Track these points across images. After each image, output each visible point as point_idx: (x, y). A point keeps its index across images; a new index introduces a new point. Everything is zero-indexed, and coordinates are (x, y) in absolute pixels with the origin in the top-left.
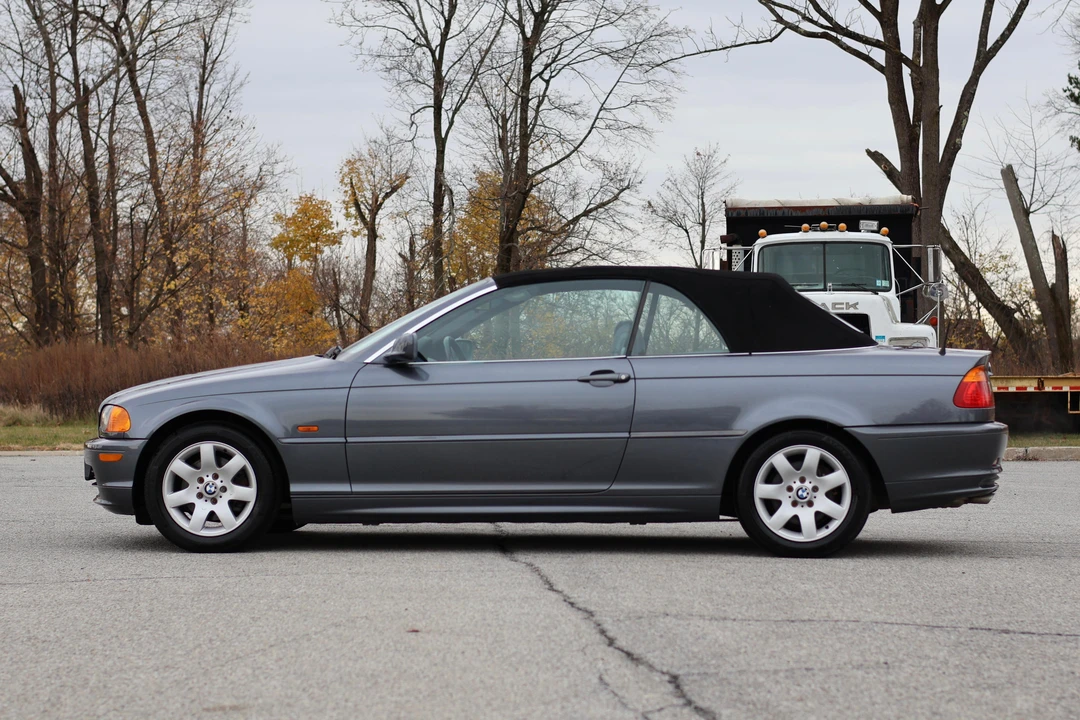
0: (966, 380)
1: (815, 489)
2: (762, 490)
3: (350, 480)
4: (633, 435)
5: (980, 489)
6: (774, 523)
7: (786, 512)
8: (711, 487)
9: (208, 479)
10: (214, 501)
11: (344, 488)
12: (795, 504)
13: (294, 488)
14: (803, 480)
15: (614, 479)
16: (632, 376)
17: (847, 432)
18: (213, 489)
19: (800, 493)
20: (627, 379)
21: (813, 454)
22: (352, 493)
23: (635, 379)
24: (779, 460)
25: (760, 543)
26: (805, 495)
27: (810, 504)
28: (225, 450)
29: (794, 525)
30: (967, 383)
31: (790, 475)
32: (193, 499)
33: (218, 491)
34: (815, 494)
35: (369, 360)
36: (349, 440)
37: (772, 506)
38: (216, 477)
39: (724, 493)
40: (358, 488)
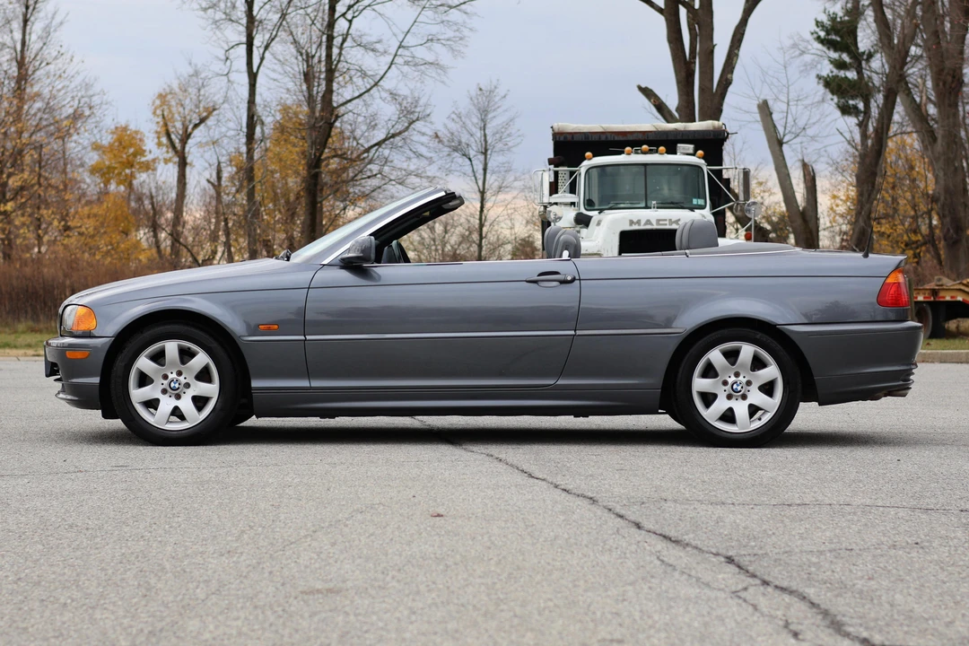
0: (888, 281)
1: (749, 383)
2: (700, 384)
3: (309, 376)
4: (578, 332)
5: (901, 383)
6: (711, 414)
7: (721, 405)
8: (653, 382)
9: (173, 376)
10: (178, 397)
11: (304, 383)
12: (729, 397)
13: (255, 384)
14: (737, 375)
15: (560, 375)
16: (577, 278)
17: (779, 330)
18: (177, 386)
19: (735, 386)
20: (573, 280)
21: (747, 351)
22: (311, 388)
23: (580, 280)
24: (715, 356)
25: (697, 434)
26: (739, 388)
27: (744, 397)
28: (189, 348)
29: (729, 416)
30: (889, 284)
31: (725, 370)
32: (158, 395)
33: (181, 387)
34: (749, 388)
35: (325, 262)
36: (308, 337)
37: (708, 399)
38: (179, 373)
39: (663, 388)
40: (316, 383)
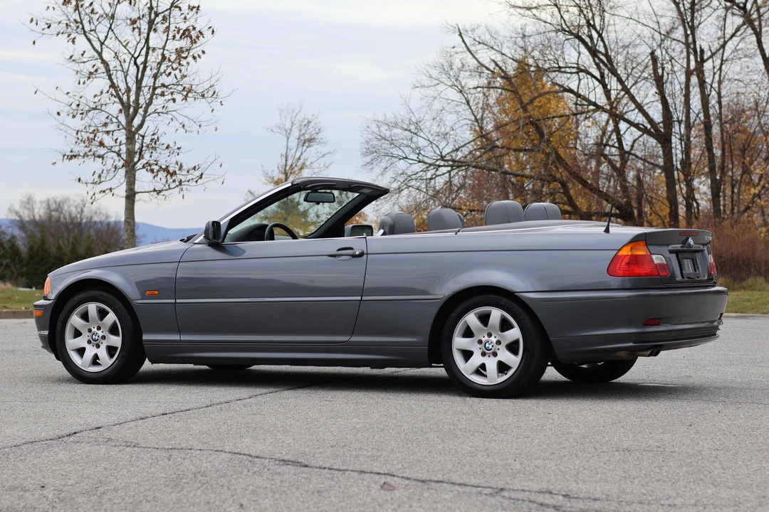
0: (621, 253)
1: (499, 343)
2: (459, 342)
3: (180, 332)
4: (364, 298)
5: (631, 344)
6: (466, 368)
7: (477, 360)
8: (417, 340)
9: (94, 330)
10: (98, 346)
11: (176, 337)
12: (484, 354)
13: (145, 337)
14: (490, 335)
15: (352, 334)
16: (365, 252)
17: (516, 296)
18: (97, 338)
19: (487, 345)
20: (361, 255)
21: (496, 314)
22: (181, 341)
23: (367, 254)
24: (471, 319)
25: (456, 385)
26: (490, 347)
27: (495, 354)
28: (104, 309)
29: (481, 370)
30: (621, 256)
31: (480, 330)
32: (84, 344)
33: (100, 338)
34: (499, 347)
35: (196, 242)
36: (178, 301)
37: (467, 355)
38: (99, 328)
39: (429, 345)
40: (185, 338)
